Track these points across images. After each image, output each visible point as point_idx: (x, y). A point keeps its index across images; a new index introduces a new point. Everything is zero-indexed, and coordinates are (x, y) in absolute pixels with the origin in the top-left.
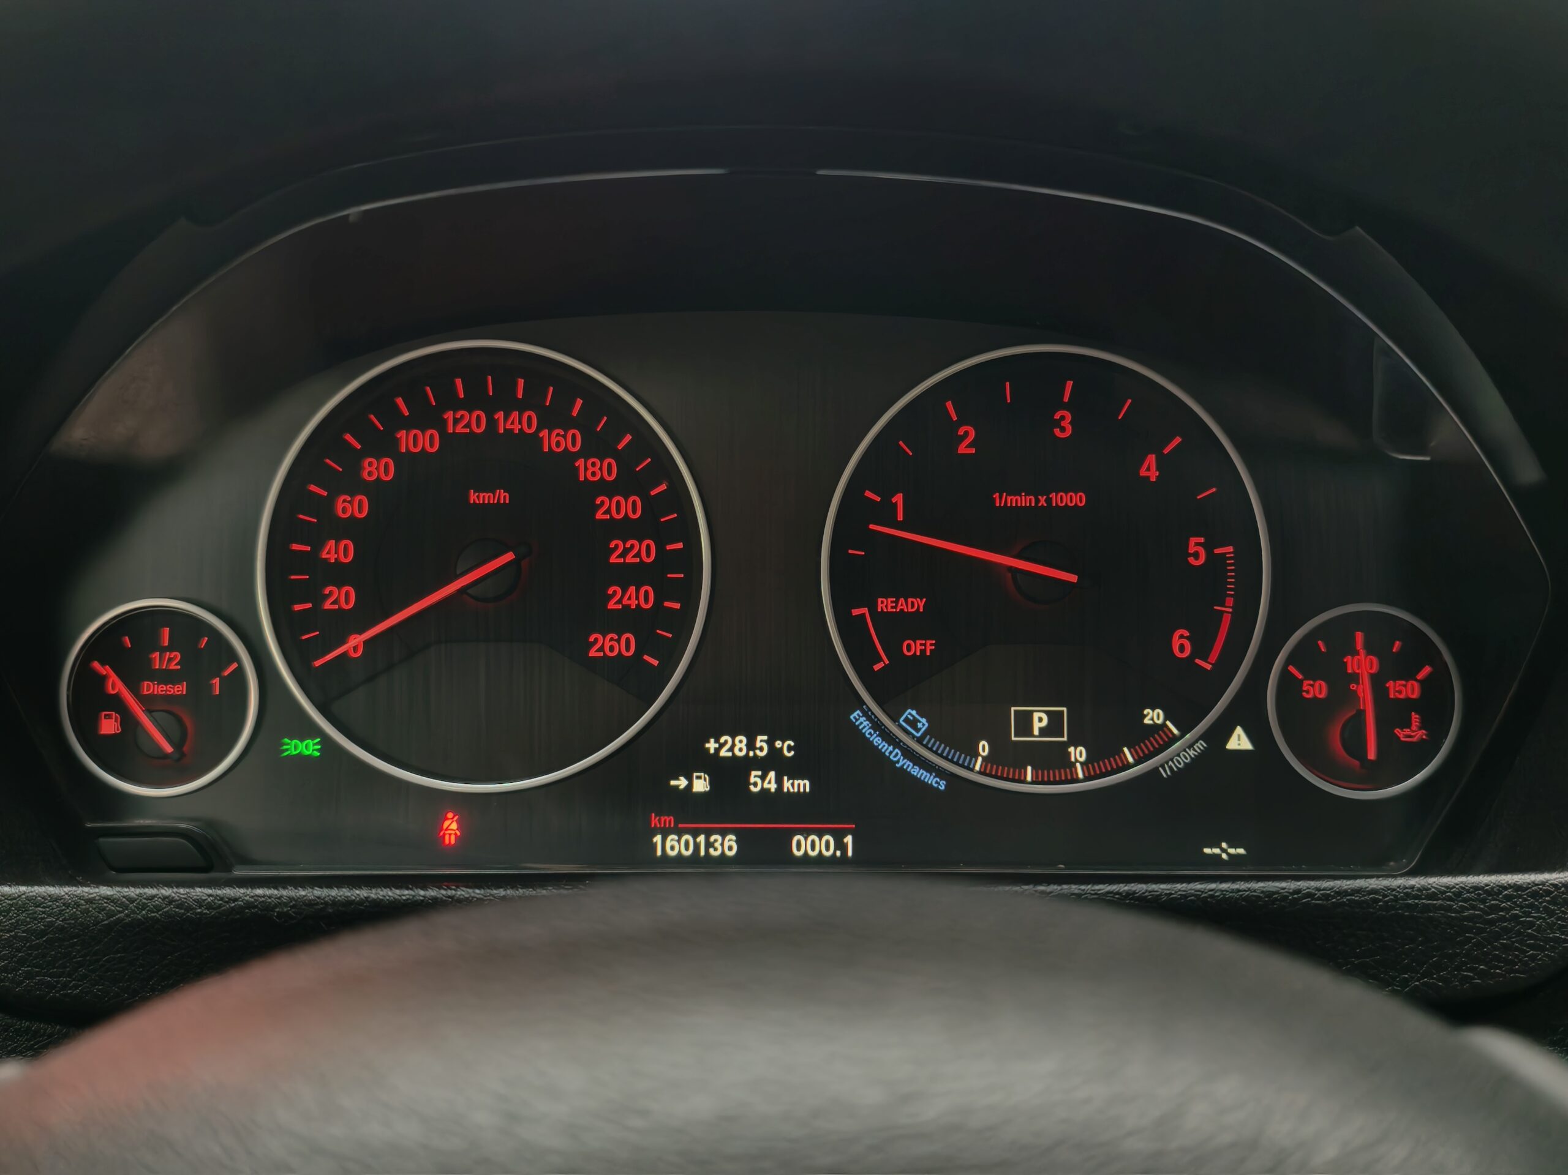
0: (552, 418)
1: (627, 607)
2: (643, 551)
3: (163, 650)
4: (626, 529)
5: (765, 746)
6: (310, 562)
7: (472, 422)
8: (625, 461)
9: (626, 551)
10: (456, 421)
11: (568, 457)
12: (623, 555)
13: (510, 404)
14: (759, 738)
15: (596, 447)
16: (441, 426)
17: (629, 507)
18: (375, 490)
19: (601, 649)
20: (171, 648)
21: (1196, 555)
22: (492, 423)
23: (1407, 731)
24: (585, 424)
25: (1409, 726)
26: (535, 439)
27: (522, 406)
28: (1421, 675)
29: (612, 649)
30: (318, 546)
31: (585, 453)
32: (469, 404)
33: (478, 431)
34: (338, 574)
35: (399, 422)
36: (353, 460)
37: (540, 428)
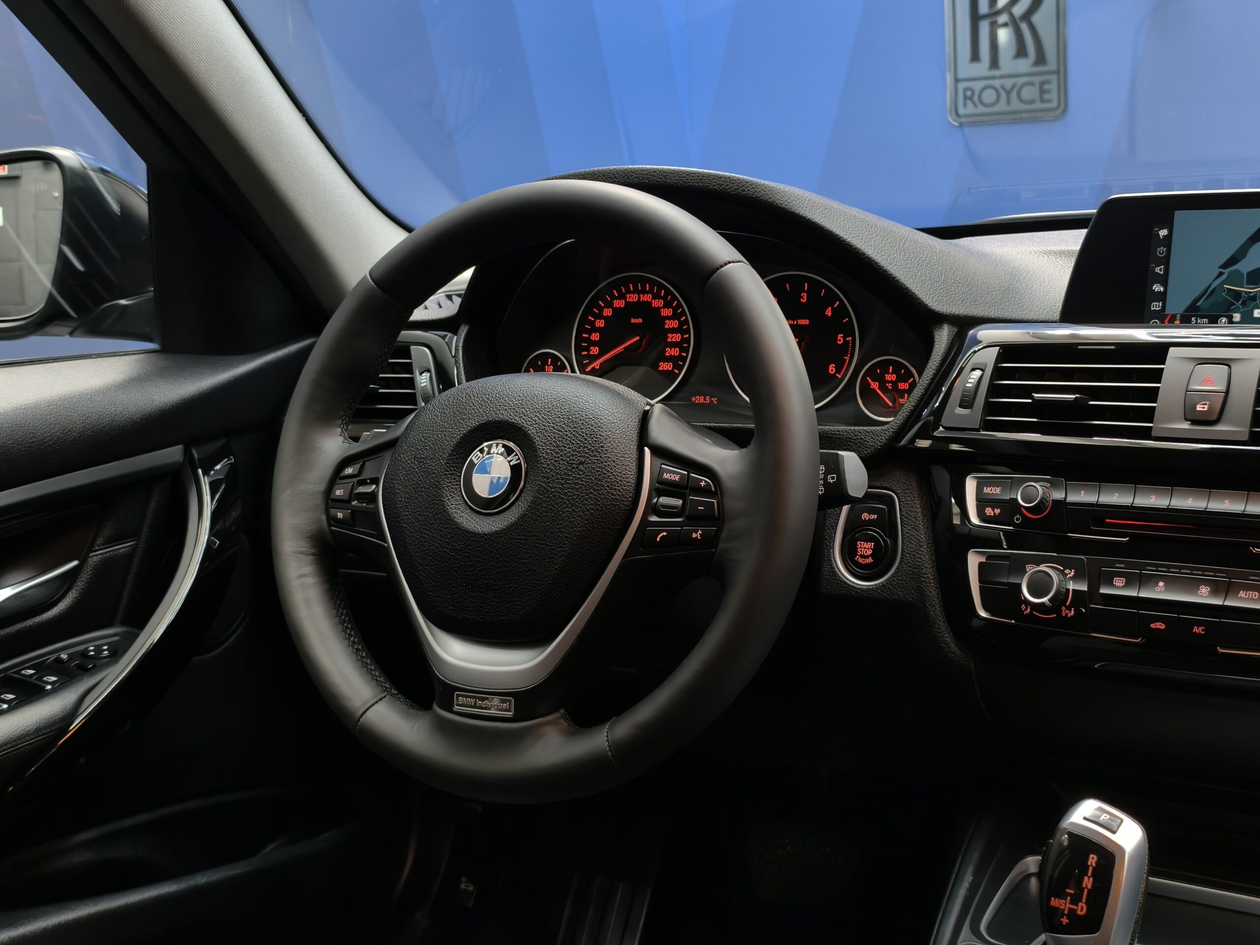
0: (656, 296)
1: (671, 355)
2: (677, 337)
3: (548, 365)
4: (673, 331)
5: (709, 400)
6: (588, 340)
7: (632, 298)
8: (675, 310)
9: (672, 337)
10: (630, 297)
11: (659, 308)
12: (671, 339)
13: (644, 291)
14: (707, 397)
15: (667, 305)
16: (625, 299)
17: (674, 324)
18: (606, 318)
19: (663, 367)
20: (550, 365)
21: (840, 340)
22: (639, 298)
23: (903, 400)
24: (664, 298)
25: (904, 398)
26: (650, 303)
27: (648, 293)
28: (909, 382)
29: (665, 368)
30: (590, 335)
31: (664, 307)
32: (633, 292)
33: (635, 300)
34: (595, 343)
35: (613, 297)
36: (601, 309)
37: (652, 299)
